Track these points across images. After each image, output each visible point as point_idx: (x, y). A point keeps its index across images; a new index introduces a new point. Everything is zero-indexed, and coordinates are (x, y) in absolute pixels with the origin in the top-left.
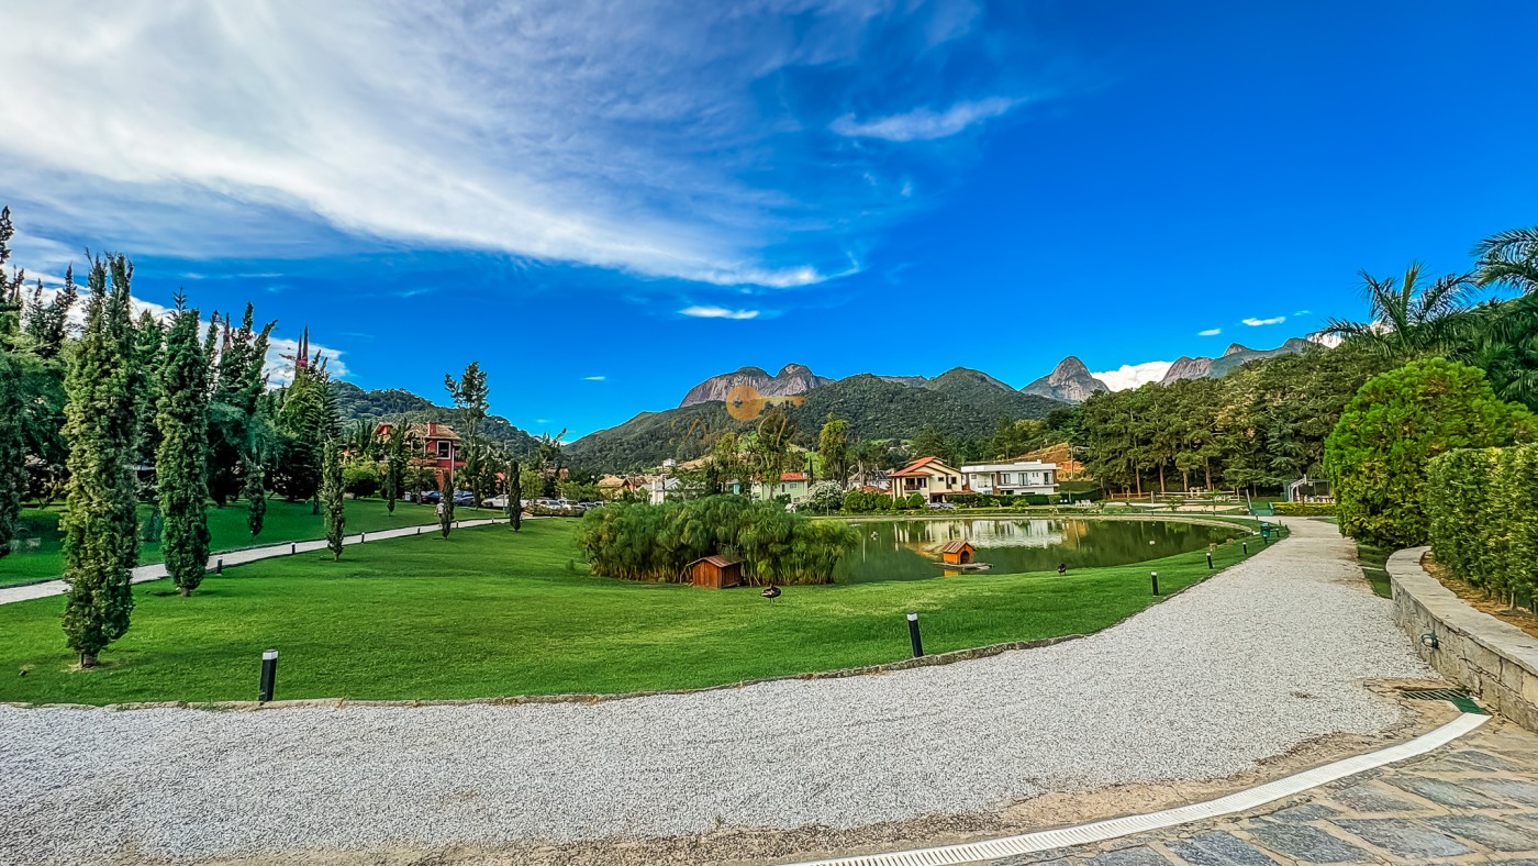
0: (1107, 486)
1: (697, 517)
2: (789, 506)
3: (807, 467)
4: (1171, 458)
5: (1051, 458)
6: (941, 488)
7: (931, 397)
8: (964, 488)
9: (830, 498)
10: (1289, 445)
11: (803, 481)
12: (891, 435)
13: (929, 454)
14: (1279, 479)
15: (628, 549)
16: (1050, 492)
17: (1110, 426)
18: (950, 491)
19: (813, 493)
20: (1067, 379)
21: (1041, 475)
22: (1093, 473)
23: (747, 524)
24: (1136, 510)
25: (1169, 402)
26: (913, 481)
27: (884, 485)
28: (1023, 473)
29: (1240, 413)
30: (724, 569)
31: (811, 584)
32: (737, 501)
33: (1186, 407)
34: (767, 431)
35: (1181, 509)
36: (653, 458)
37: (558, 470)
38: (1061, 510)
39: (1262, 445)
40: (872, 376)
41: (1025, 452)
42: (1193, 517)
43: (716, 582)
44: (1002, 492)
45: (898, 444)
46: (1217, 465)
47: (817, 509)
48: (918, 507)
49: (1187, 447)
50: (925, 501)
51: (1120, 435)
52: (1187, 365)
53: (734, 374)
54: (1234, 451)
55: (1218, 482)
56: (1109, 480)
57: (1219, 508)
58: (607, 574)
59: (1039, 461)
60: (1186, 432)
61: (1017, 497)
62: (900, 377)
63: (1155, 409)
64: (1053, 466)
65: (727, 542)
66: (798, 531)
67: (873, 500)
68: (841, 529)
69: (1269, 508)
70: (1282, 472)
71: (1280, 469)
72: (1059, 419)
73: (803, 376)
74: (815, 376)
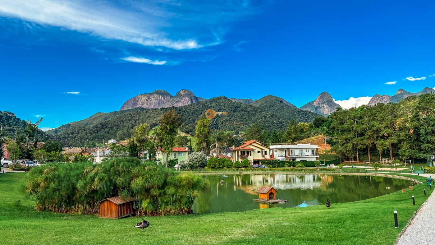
0: (342, 157)
1: (105, 172)
2: (176, 166)
3: (189, 145)
4: (373, 143)
5: (315, 142)
6: (259, 157)
7: (255, 110)
8: (271, 157)
9: (200, 161)
10: (429, 138)
11: (186, 152)
12: (234, 129)
13: (253, 138)
14: (425, 155)
15: (57, 193)
16: (314, 160)
17: (345, 126)
18: (263, 158)
19: (191, 158)
20: (323, 103)
21: (310, 151)
22: (336, 150)
23: (137, 176)
24: (358, 170)
25: (373, 115)
26: (244, 153)
27: (229, 155)
28: (301, 150)
29: (407, 121)
30: (120, 205)
31: (178, 214)
32: (132, 162)
33: (382, 117)
34: (166, 124)
35: (380, 169)
36: (102, 139)
37: (36, 143)
38: (320, 169)
39: (417, 138)
40: (225, 98)
41: (302, 139)
42: (387, 174)
43: (114, 214)
44: (290, 159)
45: (237, 133)
46: (395, 147)
47: (192, 167)
48: (246, 167)
49: (381, 138)
50: (250, 164)
51: (350, 131)
52: (378, 98)
53: (151, 94)
54: (404, 140)
55: (396, 156)
56: (343, 154)
57: (398, 169)
58: (44, 209)
59: (309, 144)
60: (381, 130)
61: (299, 162)
62: (239, 99)
63: (367, 119)
64: (316, 146)
65: (123, 188)
66: (170, 180)
67: (223, 162)
68: (198, 179)
69: (422, 169)
70: (426, 152)
71: (425, 150)
72: (319, 122)
73: (189, 96)
74: (196, 97)
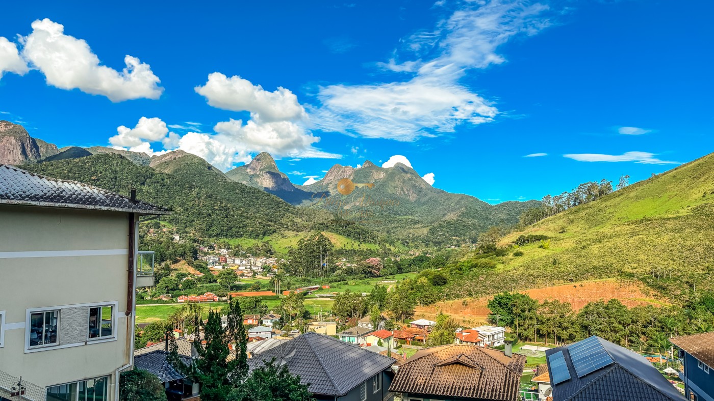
20: (261, 170)
52: (339, 171)
73: (18, 136)
74: (32, 139)
